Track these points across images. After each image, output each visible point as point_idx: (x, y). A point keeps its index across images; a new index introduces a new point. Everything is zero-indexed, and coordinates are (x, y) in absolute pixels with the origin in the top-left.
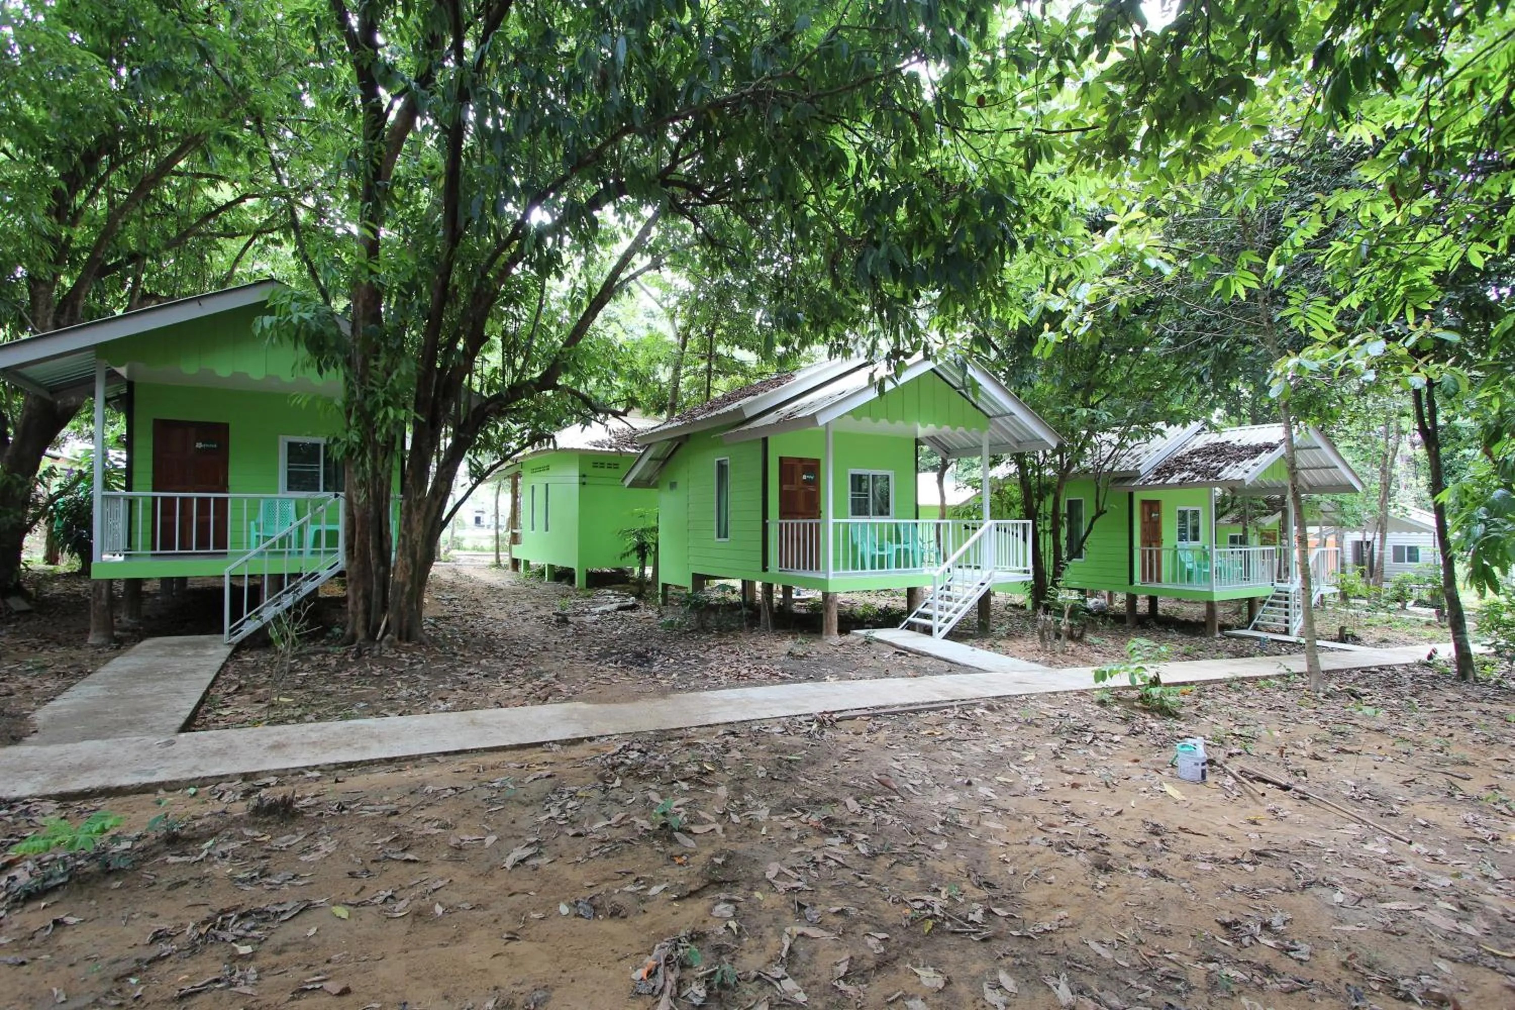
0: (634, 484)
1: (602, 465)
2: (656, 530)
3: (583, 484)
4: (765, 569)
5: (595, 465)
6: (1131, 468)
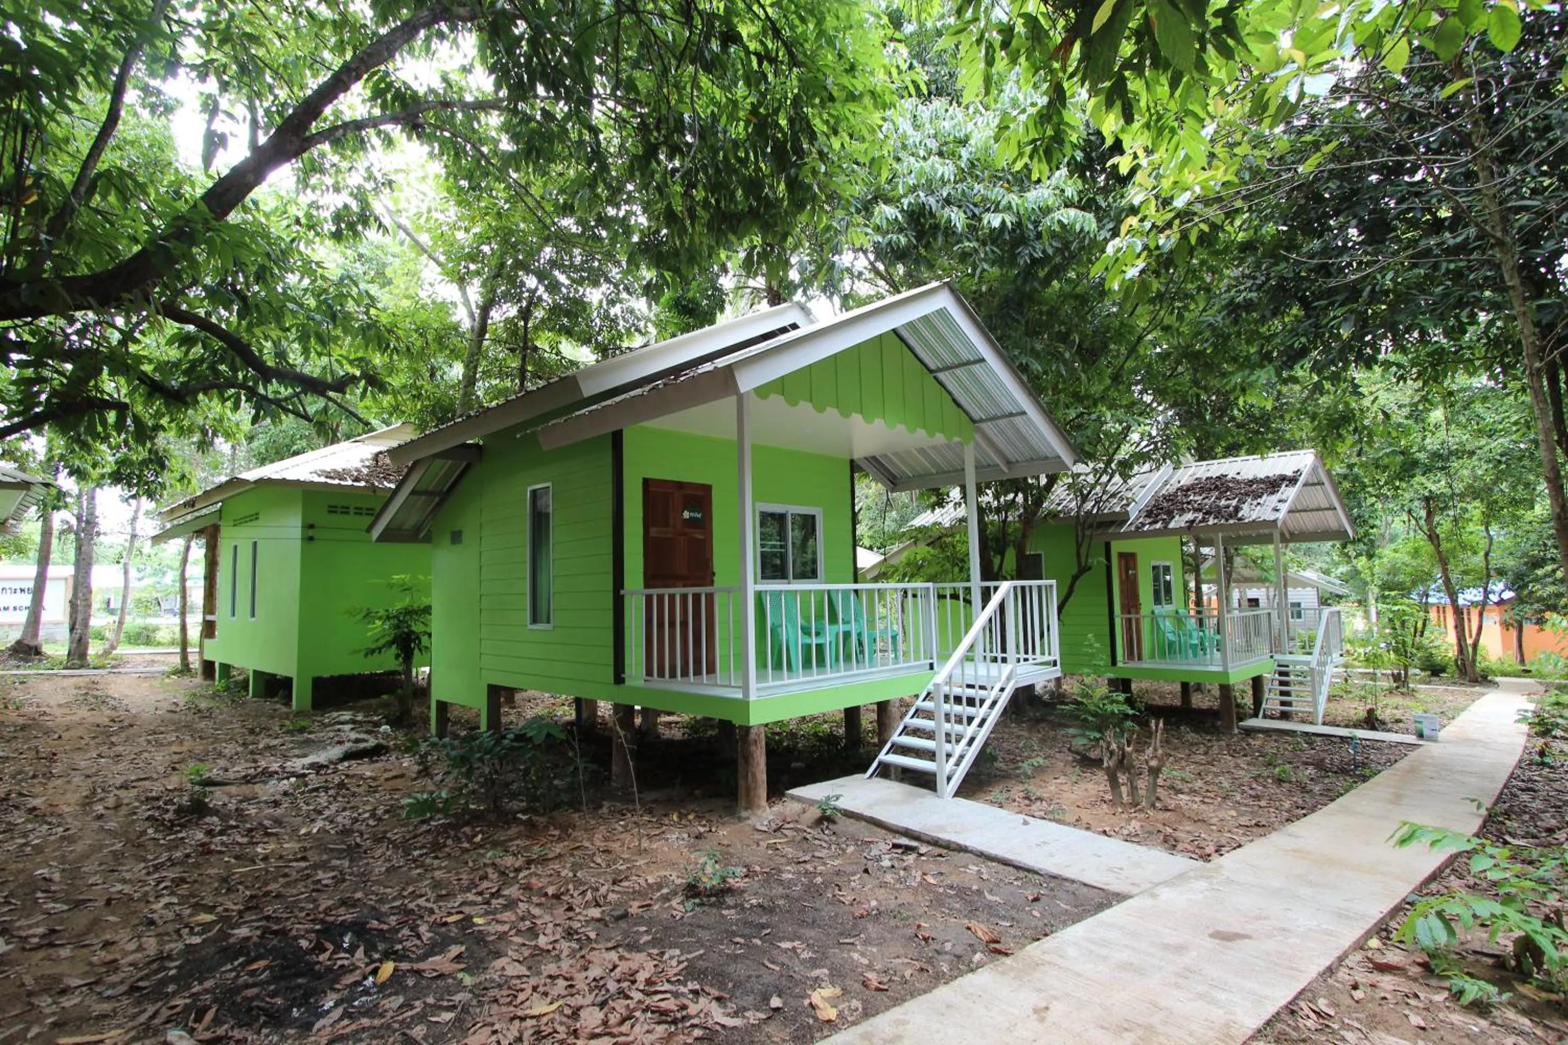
0: (391, 535)
1: (345, 510)
2: (427, 610)
3: (308, 539)
4: (619, 679)
5: (332, 510)
6: (1118, 509)
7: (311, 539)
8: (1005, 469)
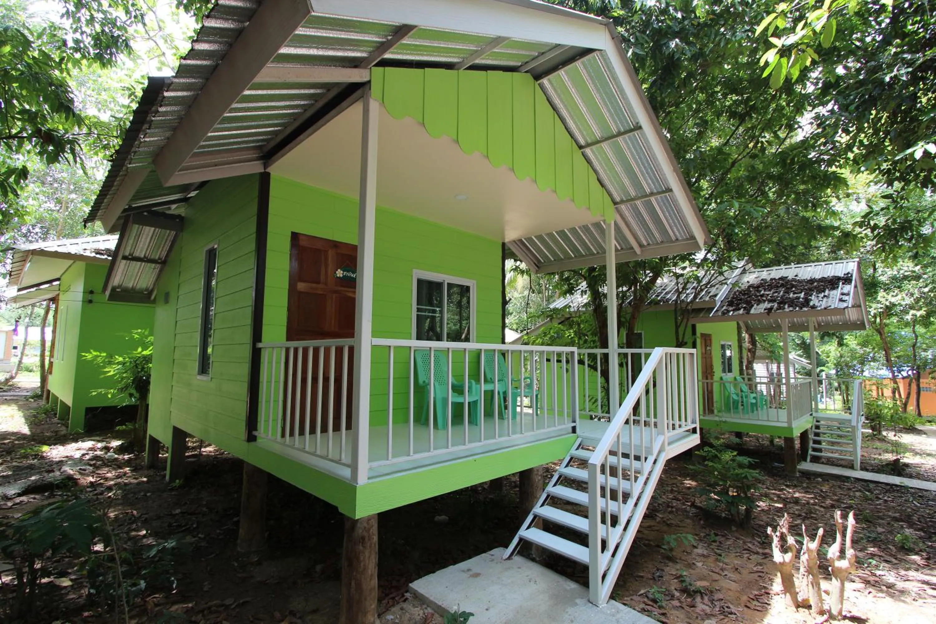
3: (88, 302)
4: (250, 436)
6: (707, 299)
7: (90, 301)
8: (638, 250)
